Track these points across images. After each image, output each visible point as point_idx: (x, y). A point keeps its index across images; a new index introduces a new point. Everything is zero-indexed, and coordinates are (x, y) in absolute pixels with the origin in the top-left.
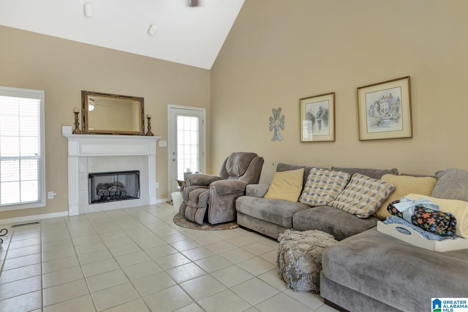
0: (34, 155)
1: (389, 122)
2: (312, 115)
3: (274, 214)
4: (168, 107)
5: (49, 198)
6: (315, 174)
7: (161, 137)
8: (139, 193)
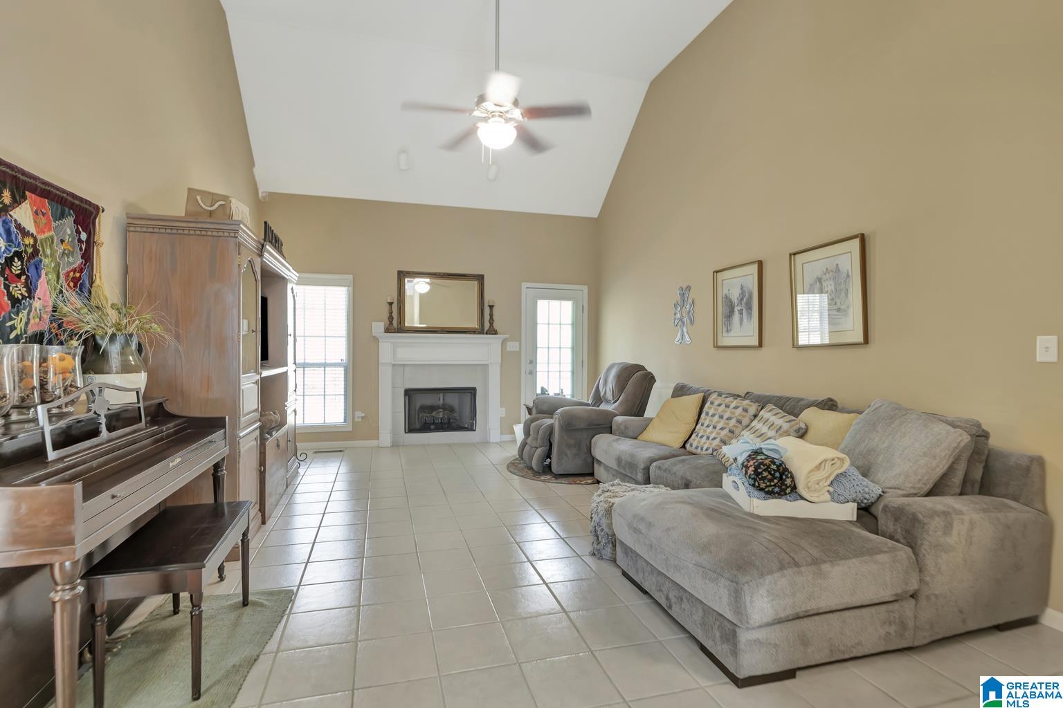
0: (340, 362)
1: (835, 315)
2: (730, 301)
3: (630, 463)
4: (523, 286)
5: (356, 420)
6: (712, 403)
7: (507, 336)
8: (474, 422)
